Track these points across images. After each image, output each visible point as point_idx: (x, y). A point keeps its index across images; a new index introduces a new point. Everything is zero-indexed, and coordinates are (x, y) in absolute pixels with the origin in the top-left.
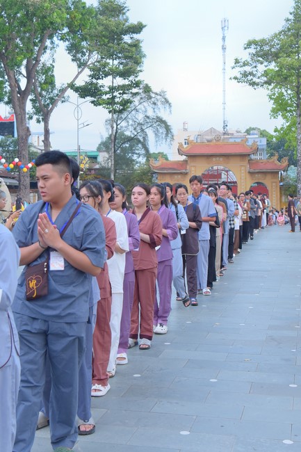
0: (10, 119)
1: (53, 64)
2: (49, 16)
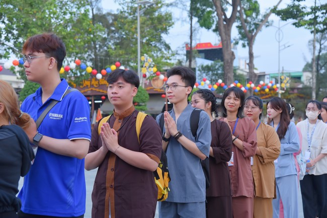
0: (219, 46)
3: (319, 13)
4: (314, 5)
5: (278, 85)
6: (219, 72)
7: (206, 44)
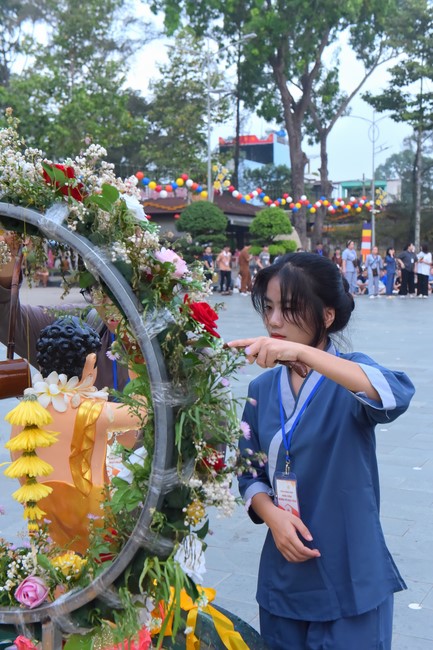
0: (268, 140)
1: (338, 67)
2: (342, 5)
3: (426, 104)
4: (419, 92)
5: (372, 203)
6: (273, 180)
7: (249, 137)
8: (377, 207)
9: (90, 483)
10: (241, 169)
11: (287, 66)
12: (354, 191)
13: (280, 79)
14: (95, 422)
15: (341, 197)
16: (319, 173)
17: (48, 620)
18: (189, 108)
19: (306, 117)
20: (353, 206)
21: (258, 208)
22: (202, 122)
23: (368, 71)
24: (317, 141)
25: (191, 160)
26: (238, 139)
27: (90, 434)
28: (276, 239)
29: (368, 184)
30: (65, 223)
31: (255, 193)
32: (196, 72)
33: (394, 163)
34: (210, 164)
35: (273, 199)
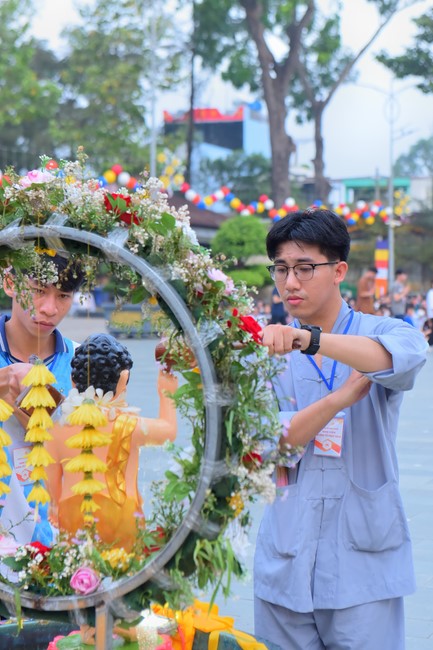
0: (237, 116)
5: (389, 210)
6: (243, 174)
7: (208, 111)
8: (397, 218)
9: (124, 493)
10: (196, 159)
11: (266, 11)
12: (364, 193)
13: (255, 27)
14: (130, 435)
15: (343, 202)
16: (312, 165)
17: (102, 603)
18: (123, 67)
19: (292, 83)
20: (362, 215)
21: (222, 217)
22: (139, 88)
23: (383, 19)
24: (309, 118)
25: (123, 144)
26: (192, 113)
27: (125, 446)
28: (250, 262)
29: (383, 183)
30: (126, 246)
31: (220, 194)
32: (132, 15)
33: (421, 153)
34: (153, 150)
35: (246, 203)
